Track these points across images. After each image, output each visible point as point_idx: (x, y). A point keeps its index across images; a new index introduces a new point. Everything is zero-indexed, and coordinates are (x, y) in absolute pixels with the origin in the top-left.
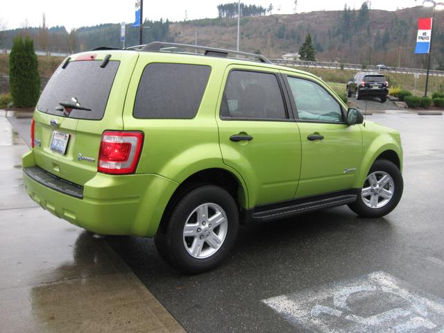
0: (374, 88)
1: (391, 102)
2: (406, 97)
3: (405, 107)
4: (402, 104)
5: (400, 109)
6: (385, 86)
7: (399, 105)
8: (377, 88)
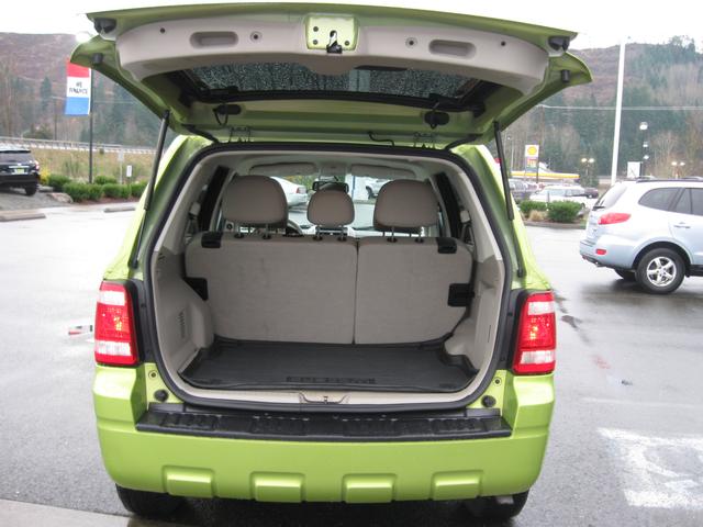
0: (17, 172)
1: (42, 194)
2: (66, 185)
3: (69, 202)
4: (62, 197)
5: (63, 204)
6: (34, 168)
7: (59, 199)
8: (22, 172)
